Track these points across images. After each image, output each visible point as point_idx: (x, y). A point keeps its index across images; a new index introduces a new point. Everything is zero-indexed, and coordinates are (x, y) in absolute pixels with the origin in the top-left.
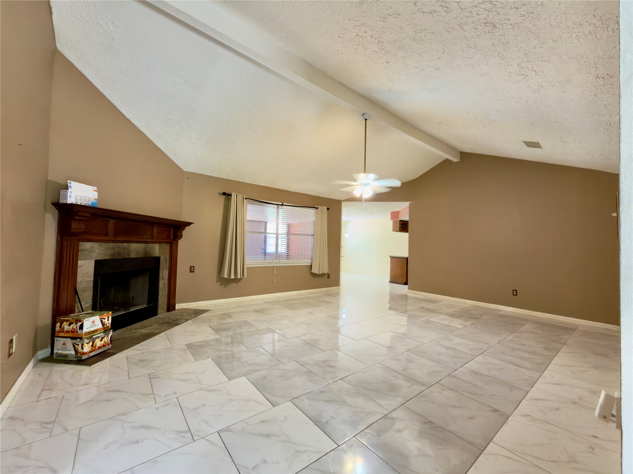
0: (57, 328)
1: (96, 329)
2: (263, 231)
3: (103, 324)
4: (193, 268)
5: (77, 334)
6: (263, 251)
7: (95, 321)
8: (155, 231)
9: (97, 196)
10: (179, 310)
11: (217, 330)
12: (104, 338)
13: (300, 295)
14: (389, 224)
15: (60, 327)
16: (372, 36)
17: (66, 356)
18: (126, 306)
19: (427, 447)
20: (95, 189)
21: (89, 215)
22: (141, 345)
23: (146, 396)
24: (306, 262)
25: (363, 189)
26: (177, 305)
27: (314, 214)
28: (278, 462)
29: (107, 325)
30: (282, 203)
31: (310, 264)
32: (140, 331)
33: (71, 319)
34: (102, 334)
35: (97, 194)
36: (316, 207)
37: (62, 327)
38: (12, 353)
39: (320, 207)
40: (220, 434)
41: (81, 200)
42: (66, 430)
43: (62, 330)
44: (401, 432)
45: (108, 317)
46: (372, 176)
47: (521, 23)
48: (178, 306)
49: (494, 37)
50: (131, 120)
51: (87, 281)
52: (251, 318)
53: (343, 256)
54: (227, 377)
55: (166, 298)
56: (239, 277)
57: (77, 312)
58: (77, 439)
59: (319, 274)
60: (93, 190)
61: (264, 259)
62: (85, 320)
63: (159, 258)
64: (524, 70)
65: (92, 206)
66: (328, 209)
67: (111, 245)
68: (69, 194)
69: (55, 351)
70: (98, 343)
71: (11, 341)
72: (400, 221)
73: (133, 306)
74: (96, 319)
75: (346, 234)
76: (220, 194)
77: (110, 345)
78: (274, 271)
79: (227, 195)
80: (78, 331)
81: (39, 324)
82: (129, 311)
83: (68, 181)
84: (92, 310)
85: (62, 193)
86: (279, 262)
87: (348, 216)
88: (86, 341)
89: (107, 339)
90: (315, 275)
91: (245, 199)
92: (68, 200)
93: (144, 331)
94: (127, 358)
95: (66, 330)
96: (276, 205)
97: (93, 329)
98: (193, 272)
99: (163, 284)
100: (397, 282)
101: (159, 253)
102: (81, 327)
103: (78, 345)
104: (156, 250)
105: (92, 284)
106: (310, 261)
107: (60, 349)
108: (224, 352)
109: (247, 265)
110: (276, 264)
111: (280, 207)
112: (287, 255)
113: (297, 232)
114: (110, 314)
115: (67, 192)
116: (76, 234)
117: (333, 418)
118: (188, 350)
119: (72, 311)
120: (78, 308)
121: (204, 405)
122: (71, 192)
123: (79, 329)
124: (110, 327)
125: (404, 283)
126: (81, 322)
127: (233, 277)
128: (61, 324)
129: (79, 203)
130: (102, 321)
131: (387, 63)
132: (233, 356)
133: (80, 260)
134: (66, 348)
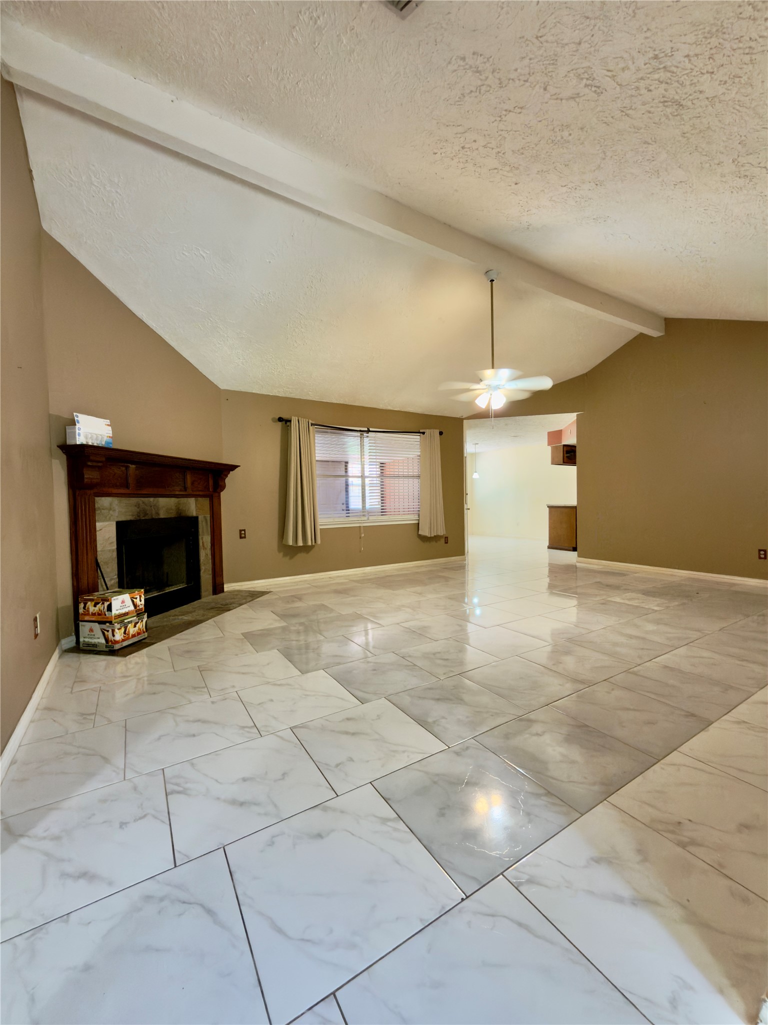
0: (81, 611)
1: (127, 611)
2: (343, 473)
3: (135, 605)
4: (243, 532)
5: (105, 617)
6: (344, 507)
7: (126, 601)
8: (189, 478)
9: (111, 432)
10: (230, 592)
11: (283, 616)
12: (138, 622)
13: (402, 569)
14: (546, 452)
15: (84, 608)
16: (485, 147)
17: (95, 645)
18: (160, 586)
19: (575, 753)
20: (107, 423)
21: (104, 459)
22: (184, 634)
23: (198, 689)
24: (411, 519)
25: (491, 395)
26: (225, 586)
27: (419, 443)
28: (368, 761)
29: (140, 607)
30: (368, 429)
31: (417, 522)
32: (180, 617)
33: (96, 598)
34: (135, 618)
35: (111, 429)
36: (421, 431)
37: (86, 608)
38: (38, 634)
39: (427, 431)
40: (293, 730)
41: (92, 440)
42: (110, 722)
43: (87, 613)
44: (541, 735)
45: (140, 596)
46: (505, 373)
47: (724, 94)
48: (227, 587)
49: (683, 123)
50: (144, 320)
51: (110, 551)
52: (330, 601)
53: (469, 509)
54: (299, 670)
55: (210, 575)
56: (310, 543)
57: (101, 591)
58: (124, 730)
59: (431, 537)
60: (106, 425)
61: (347, 516)
62: (113, 599)
63: (197, 518)
64: (746, 168)
65: (106, 446)
66: (441, 433)
67: (134, 500)
68: (77, 431)
69: (81, 640)
70: (132, 630)
71: (35, 619)
72: (564, 445)
73: (169, 586)
74: (126, 597)
75: (475, 474)
76: (274, 420)
77: (146, 634)
78: (360, 534)
79: (285, 422)
80: (106, 613)
81: (60, 606)
82: (164, 592)
83: (75, 414)
84: (119, 588)
85: (69, 431)
86: (368, 519)
87: (477, 444)
88: (117, 626)
89: (141, 625)
90: (424, 539)
91: (311, 425)
92: (77, 439)
93: (186, 618)
94: (169, 649)
95: (92, 613)
96: (359, 432)
97: (123, 611)
98: (245, 537)
99: (205, 555)
100: (561, 547)
101: (196, 511)
102: (110, 608)
103: (108, 631)
104: (193, 506)
105: (115, 554)
106: (416, 517)
107: (87, 636)
108: (294, 642)
109: (320, 525)
110: (364, 523)
111: (365, 434)
112: (382, 509)
113: (396, 473)
114: (142, 593)
115: (75, 428)
116: (91, 486)
117: (443, 718)
118: (245, 640)
119: (96, 589)
120: (102, 586)
121: (272, 700)
122: (79, 429)
123: (108, 611)
124: (143, 610)
125: (572, 549)
126: (108, 601)
127: (300, 543)
128: (85, 604)
129: (90, 444)
130: (133, 601)
131: (516, 184)
132: (307, 647)
133: (99, 521)
134: (94, 635)
